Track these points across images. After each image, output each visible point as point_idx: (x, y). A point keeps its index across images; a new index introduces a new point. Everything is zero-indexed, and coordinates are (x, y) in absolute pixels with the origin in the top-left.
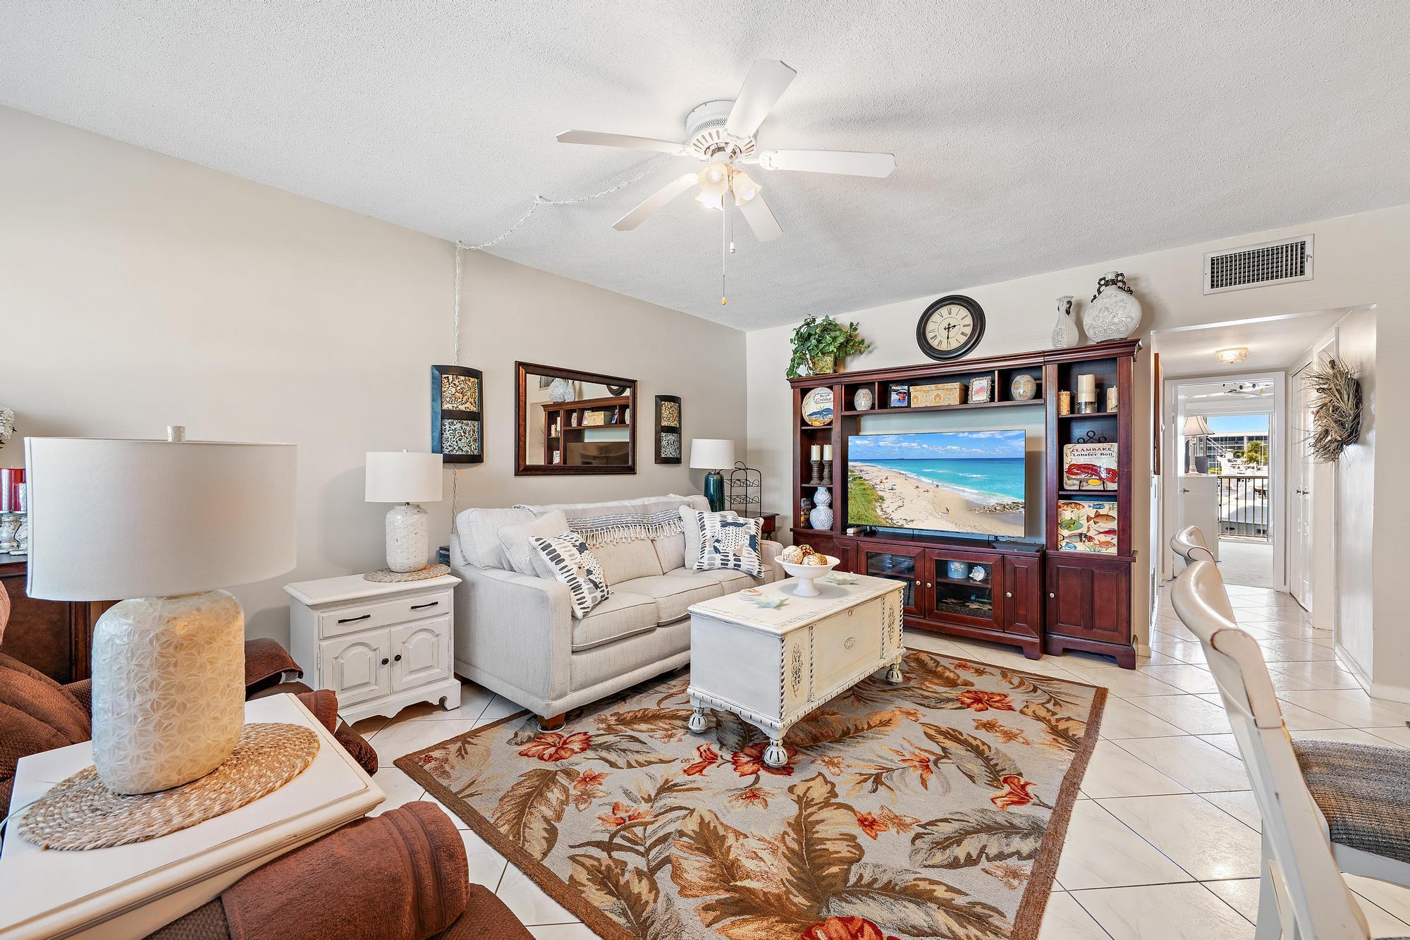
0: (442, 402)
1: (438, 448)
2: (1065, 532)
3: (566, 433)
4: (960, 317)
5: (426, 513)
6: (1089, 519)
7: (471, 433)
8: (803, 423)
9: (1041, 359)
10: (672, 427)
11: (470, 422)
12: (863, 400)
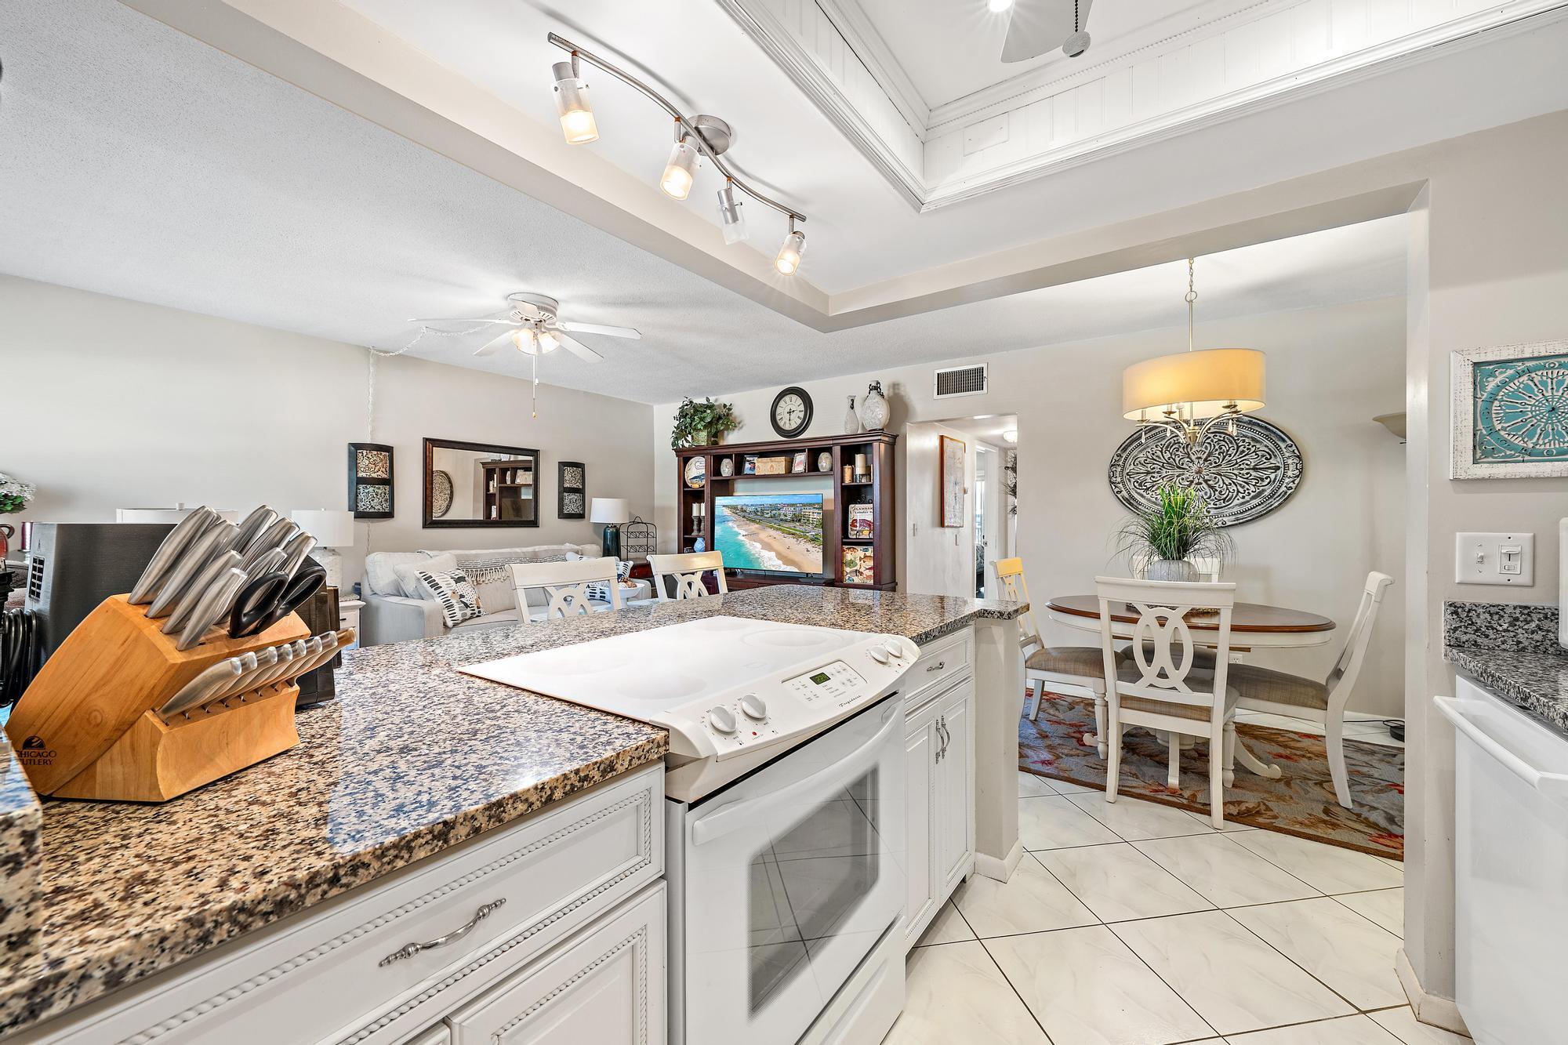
0: (357, 472)
1: (354, 505)
2: (848, 569)
3: (501, 490)
4: (794, 403)
5: (339, 555)
6: (861, 559)
7: (383, 494)
8: (685, 485)
9: (831, 442)
10: (574, 488)
11: (381, 487)
12: (727, 468)
